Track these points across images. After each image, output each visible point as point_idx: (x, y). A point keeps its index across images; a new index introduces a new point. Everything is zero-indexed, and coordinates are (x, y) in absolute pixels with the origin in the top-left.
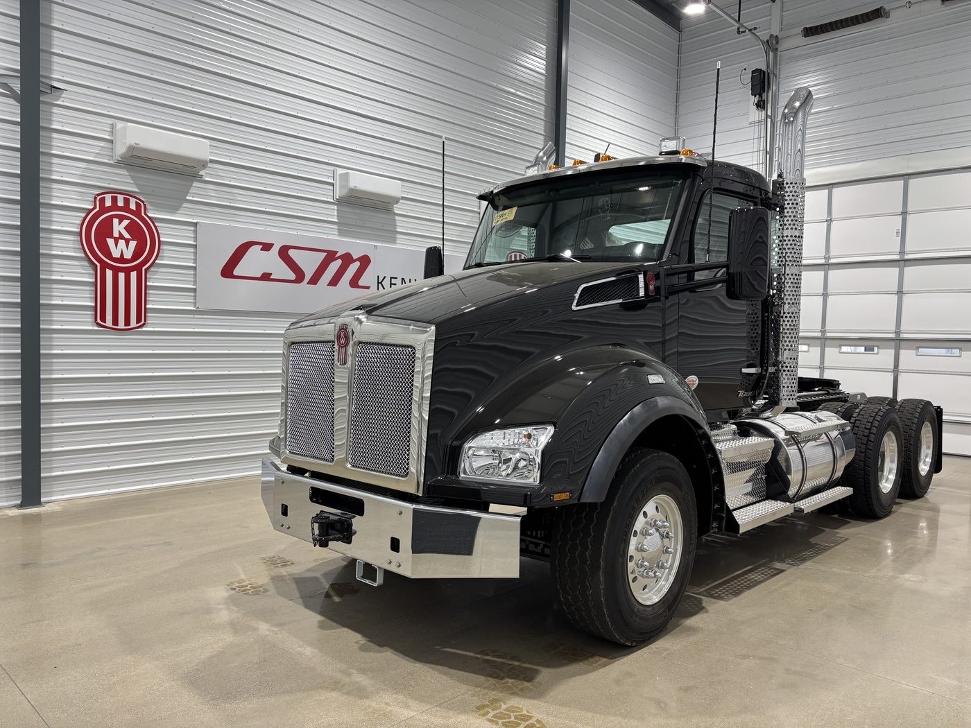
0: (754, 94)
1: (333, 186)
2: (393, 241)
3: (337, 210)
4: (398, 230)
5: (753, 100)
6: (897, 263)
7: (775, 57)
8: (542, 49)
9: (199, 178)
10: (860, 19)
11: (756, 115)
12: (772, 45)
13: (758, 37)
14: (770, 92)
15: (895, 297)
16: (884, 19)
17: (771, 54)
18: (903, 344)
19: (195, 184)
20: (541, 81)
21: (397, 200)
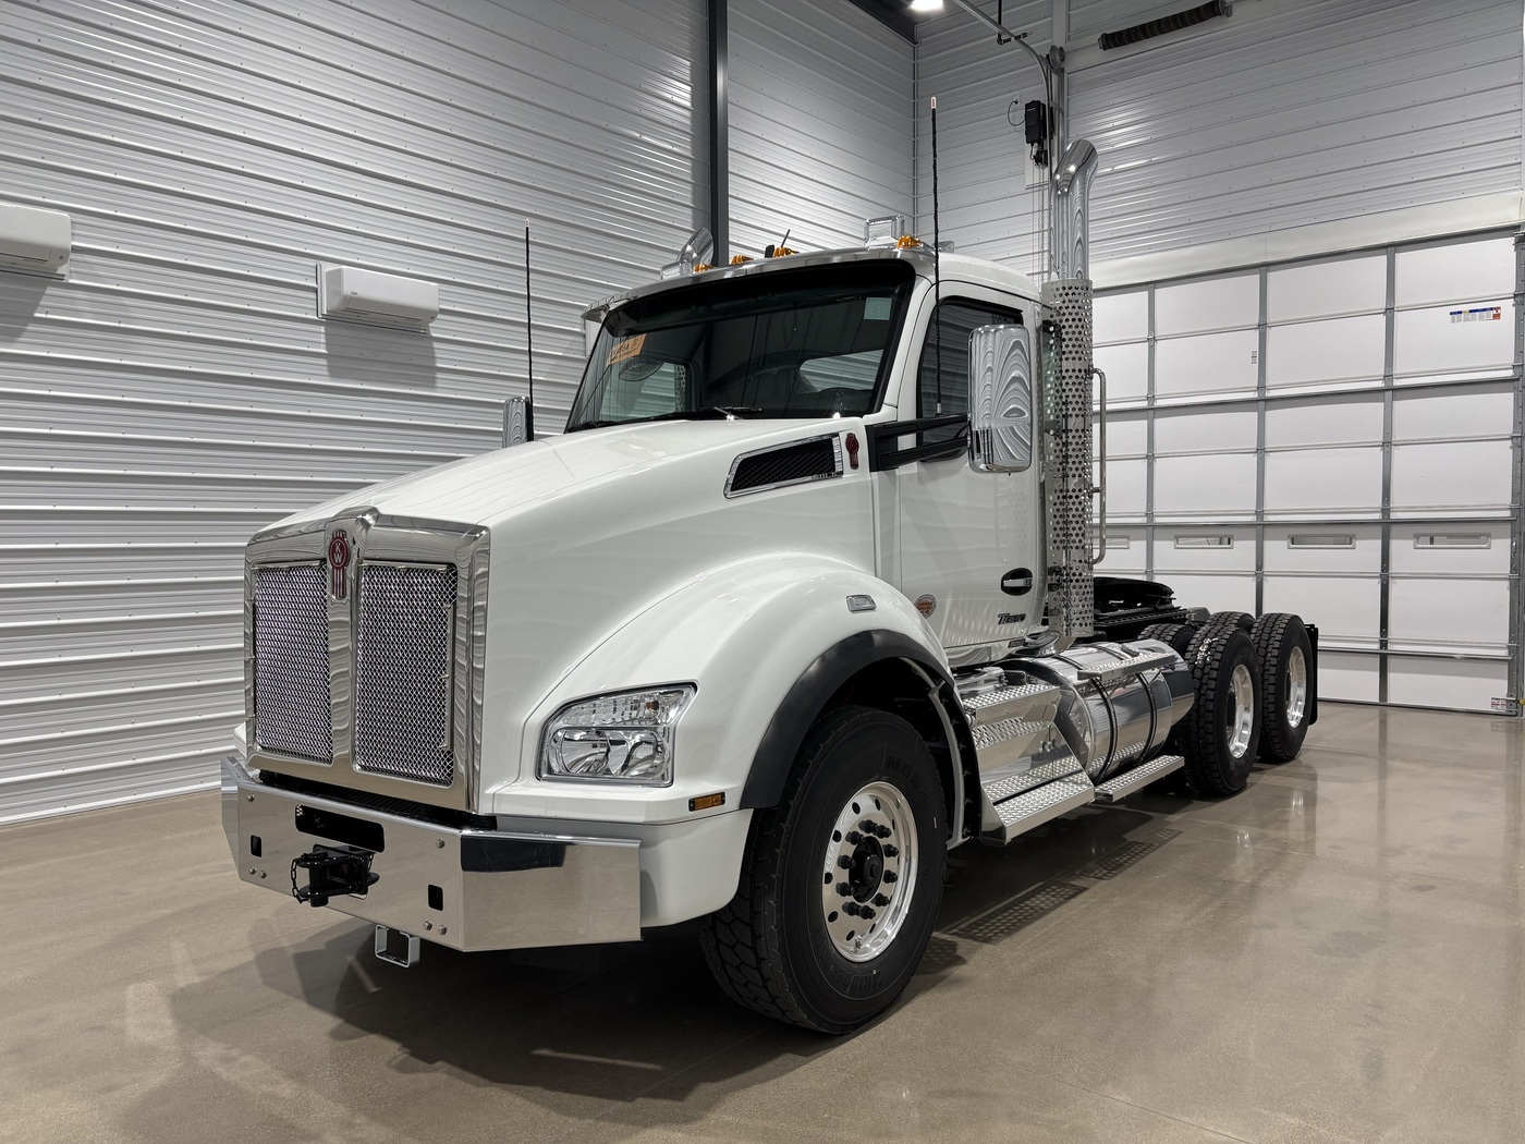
0: (1030, 141)
1: (317, 292)
2: (431, 383)
3: (326, 334)
4: (439, 365)
5: (1030, 150)
6: (1255, 405)
7: (1061, 82)
8: (685, 67)
9: (59, 280)
10: (1187, 18)
11: (1035, 174)
12: (1055, 62)
13: (1031, 49)
14: (1055, 138)
15: (1253, 459)
16: (1224, 18)
17: (1055, 78)
18: (1268, 531)
19: (50, 291)
20: (684, 118)
21: (431, 315)
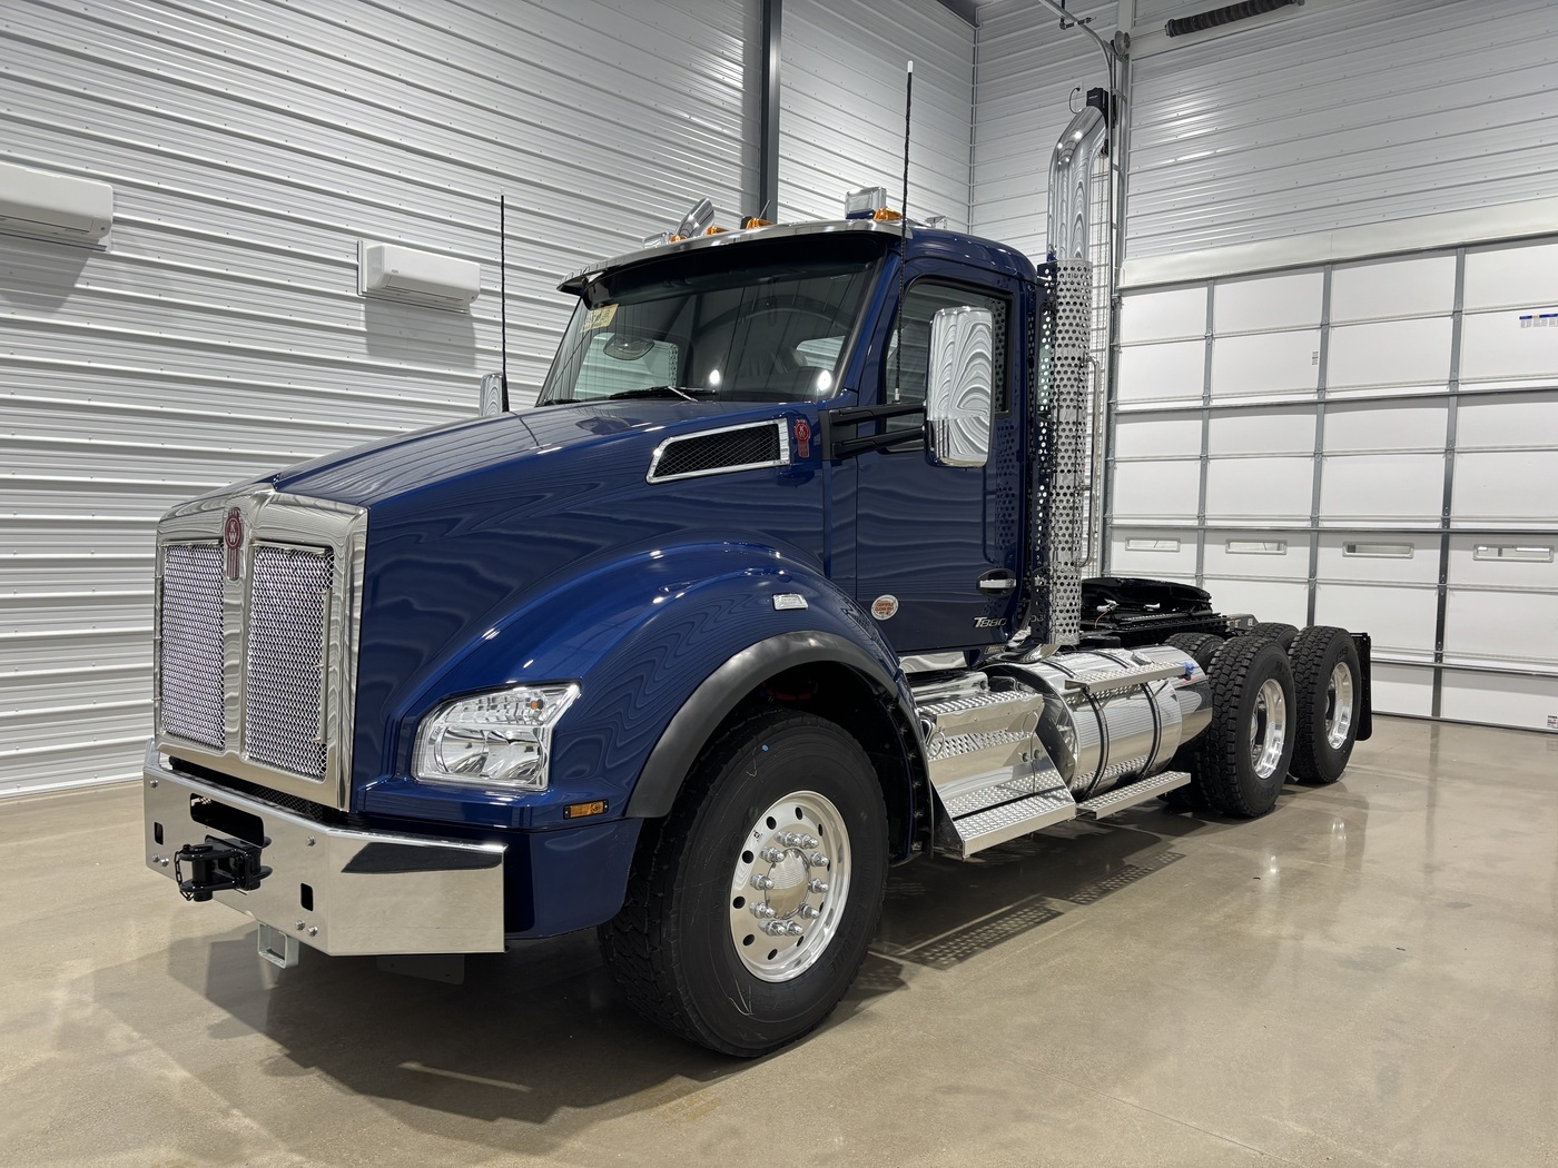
1: (357, 269)
2: (470, 364)
3: (366, 312)
4: (478, 346)
6: (1314, 407)
7: (1125, 68)
8: (737, 48)
9: (100, 252)
10: (1256, 5)
12: (1119, 49)
13: (1095, 35)
14: (1118, 127)
15: (1311, 463)
16: (1295, 6)
17: (1119, 64)
18: (1323, 537)
19: (91, 261)
20: (735, 99)
21: (472, 295)
